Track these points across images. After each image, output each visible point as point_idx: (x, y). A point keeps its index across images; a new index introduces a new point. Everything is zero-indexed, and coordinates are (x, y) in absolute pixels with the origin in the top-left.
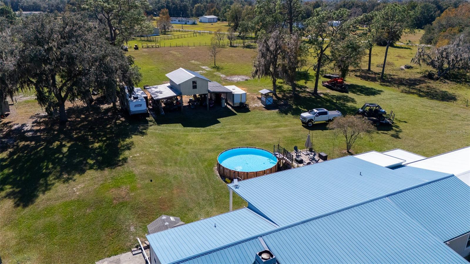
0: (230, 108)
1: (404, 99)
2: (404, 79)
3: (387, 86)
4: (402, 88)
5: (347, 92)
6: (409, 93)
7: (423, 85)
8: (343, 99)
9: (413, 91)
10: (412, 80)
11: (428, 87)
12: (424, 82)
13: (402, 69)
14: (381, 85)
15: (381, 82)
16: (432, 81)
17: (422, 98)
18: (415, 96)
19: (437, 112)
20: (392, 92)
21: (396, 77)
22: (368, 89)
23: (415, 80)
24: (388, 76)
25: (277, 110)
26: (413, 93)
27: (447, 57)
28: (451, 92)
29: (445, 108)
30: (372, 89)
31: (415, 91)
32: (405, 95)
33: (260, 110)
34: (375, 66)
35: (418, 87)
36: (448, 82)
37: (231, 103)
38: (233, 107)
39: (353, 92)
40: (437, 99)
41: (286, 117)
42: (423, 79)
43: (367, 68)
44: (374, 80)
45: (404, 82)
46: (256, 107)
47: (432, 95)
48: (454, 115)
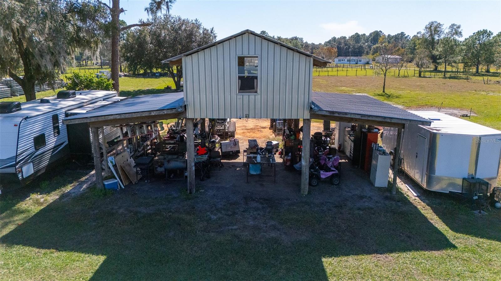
0: (411, 194)
37: (416, 176)
38: (424, 194)
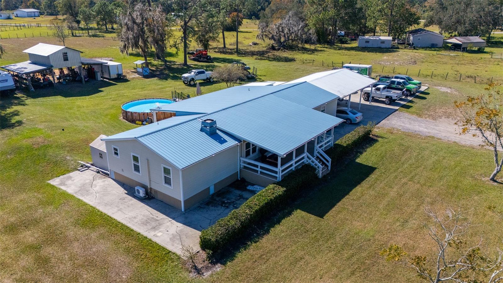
1: (259, 63)
2: (254, 51)
3: (243, 56)
4: (255, 57)
5: (213, 63)
6: (261, 59)
7: (270, 54)
8: (212, 67)
9: (263, 58)
10: (261, 52)
11: (273, 55)
12: (269, 52)
13: (251, 46)
14: (238, 56)
15: (238, 54)
16: (275, 52)
17: (272, 62)
18: (267, 61)
19: (285, 68)
20: (248, 60)
21: (248, 50)
22: (228, 59)
23: (263, 52)
24: (242, 51)
25: (156, 78)
26: (264, 59)
27: (283, 31)
28: (290, 57)
29: (289, 66)
30: (232, 59)
31: (265, 58)
32: (259, 61)
33: (139, 79)
34: (229, 45)
35: (267, 55)
36: (287, 51)
37: (108, 77)
38: (110, 80)
39: (218, 62)
40: (282, 61)
41: (167, 81)
42: (268, 51)
43: (223, 46)
44: (231, 53)
45: (255, 53)
46: (134, 77)
47: (278, 59)
48: (296, 69)
